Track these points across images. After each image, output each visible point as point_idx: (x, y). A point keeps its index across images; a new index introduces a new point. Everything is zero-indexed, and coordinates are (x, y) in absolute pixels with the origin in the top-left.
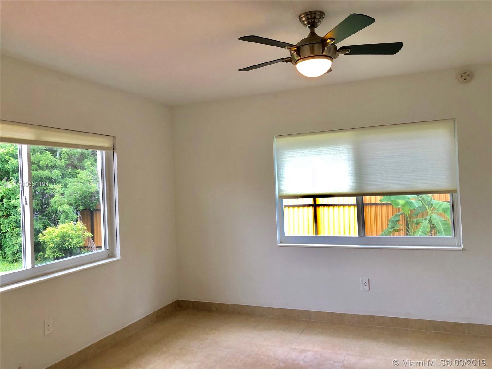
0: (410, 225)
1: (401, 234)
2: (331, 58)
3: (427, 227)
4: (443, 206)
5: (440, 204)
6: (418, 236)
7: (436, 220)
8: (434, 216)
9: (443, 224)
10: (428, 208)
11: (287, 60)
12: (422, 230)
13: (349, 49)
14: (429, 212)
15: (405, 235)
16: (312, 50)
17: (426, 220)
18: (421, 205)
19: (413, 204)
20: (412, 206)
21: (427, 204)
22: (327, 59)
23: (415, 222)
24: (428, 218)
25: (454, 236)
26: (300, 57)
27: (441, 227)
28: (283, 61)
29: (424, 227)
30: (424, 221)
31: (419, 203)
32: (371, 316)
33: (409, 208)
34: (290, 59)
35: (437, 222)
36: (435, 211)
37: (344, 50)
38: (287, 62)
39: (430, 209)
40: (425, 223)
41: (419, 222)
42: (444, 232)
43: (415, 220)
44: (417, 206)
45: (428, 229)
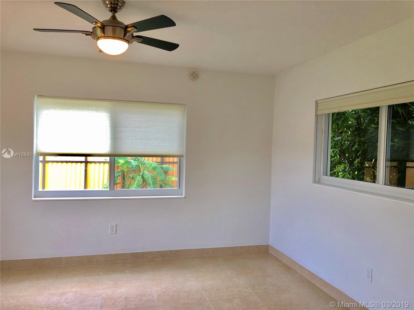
0: (127, 179)
1: (118, 187)
2: (128, 41)
3: (141, 181)
4: (153, 165)
5: (150, 164)
6: (134, 189)
7: (147, 176)
8: (146, 172)
9: (152, 179)
10: (141, 166)
11: (87, 33)
12: (137, 183)
13: (142, 38)
14: (142, 170)
15: (121, 189)
16: (114, 32)
17: (139, 175)
18: (137, 164)
19: (132, 163)
20: (131, 165)
21: (140, 163)
22: (126, 42)
23: (131, 177)
24: (141, 174)
25: (178, 188)
26: (104, 35)
27: (150, 181)
28: (82, 33)
29: (138, 181)
30: (138, 176)
31: (136, 163)
32: (116, 254)
33: (127, 166)
34: (90, 33)
35: (148, 177)
36: (146, 169)
37: (138, 38)
38: (86, 35)
39: (143, 167)
40: (139, 178)
41: (134, 177)
42: (152, 184)
43: (131, 176)
44: (134, 165)
45: (141, 183)
